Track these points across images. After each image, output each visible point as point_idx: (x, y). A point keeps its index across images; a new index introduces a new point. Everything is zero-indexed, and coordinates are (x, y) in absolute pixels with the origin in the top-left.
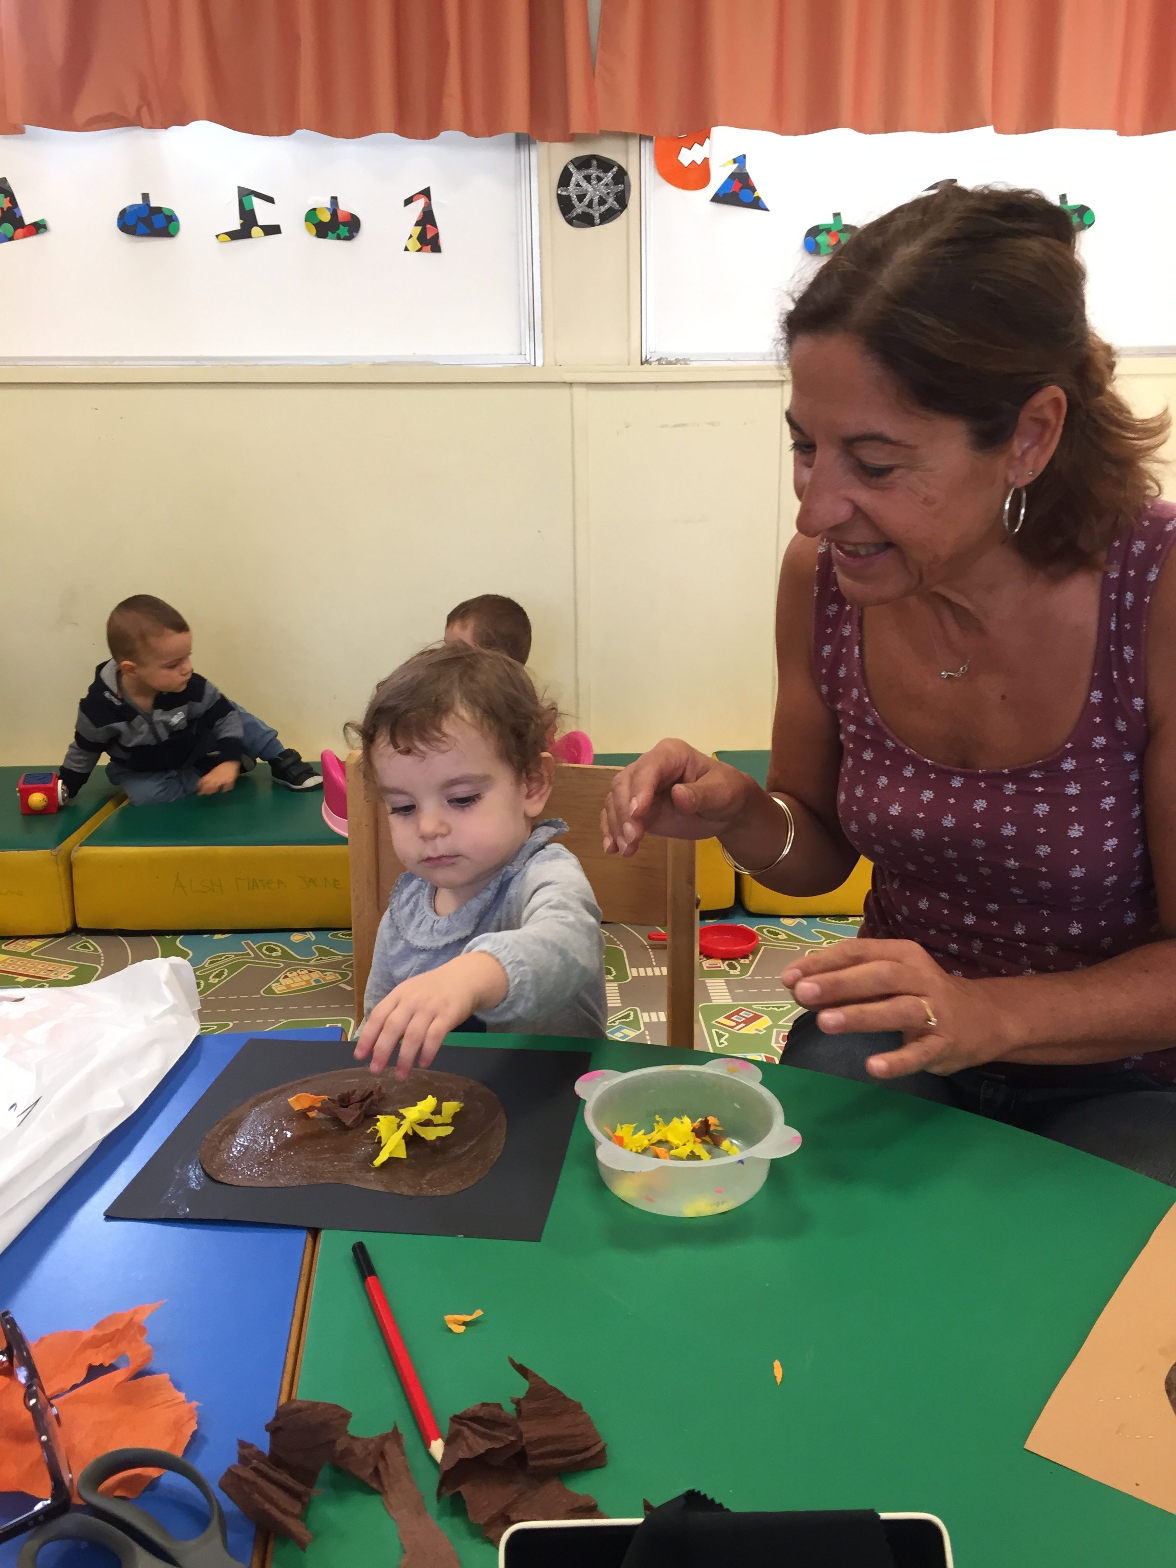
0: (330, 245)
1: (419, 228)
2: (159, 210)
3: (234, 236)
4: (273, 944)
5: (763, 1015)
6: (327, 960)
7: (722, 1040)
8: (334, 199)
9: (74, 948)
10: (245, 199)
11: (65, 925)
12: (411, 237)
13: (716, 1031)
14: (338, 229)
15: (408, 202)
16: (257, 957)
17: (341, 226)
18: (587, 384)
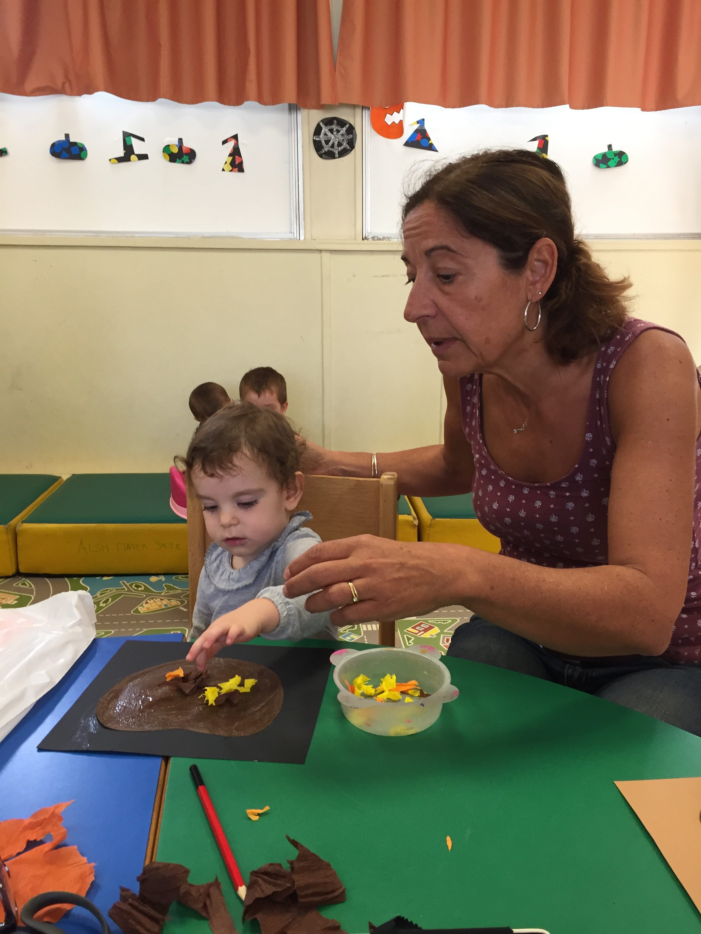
0: (177, 166)
1: (231, 158)
2: (75, 144)
3: (120, 160)
4: (139, 583)
5: (434, 626)
6: (172, 592)
7: (410, 642)
8: (180, 140)
9: (18, 584)
10: (127, 139)
11: (11, 571)
12: (226, 163)
13: (407, 636)
14: (183, 157)
15: (224, 142)
16: (129, 590)
17: (184, 156)
18: (330, 251)
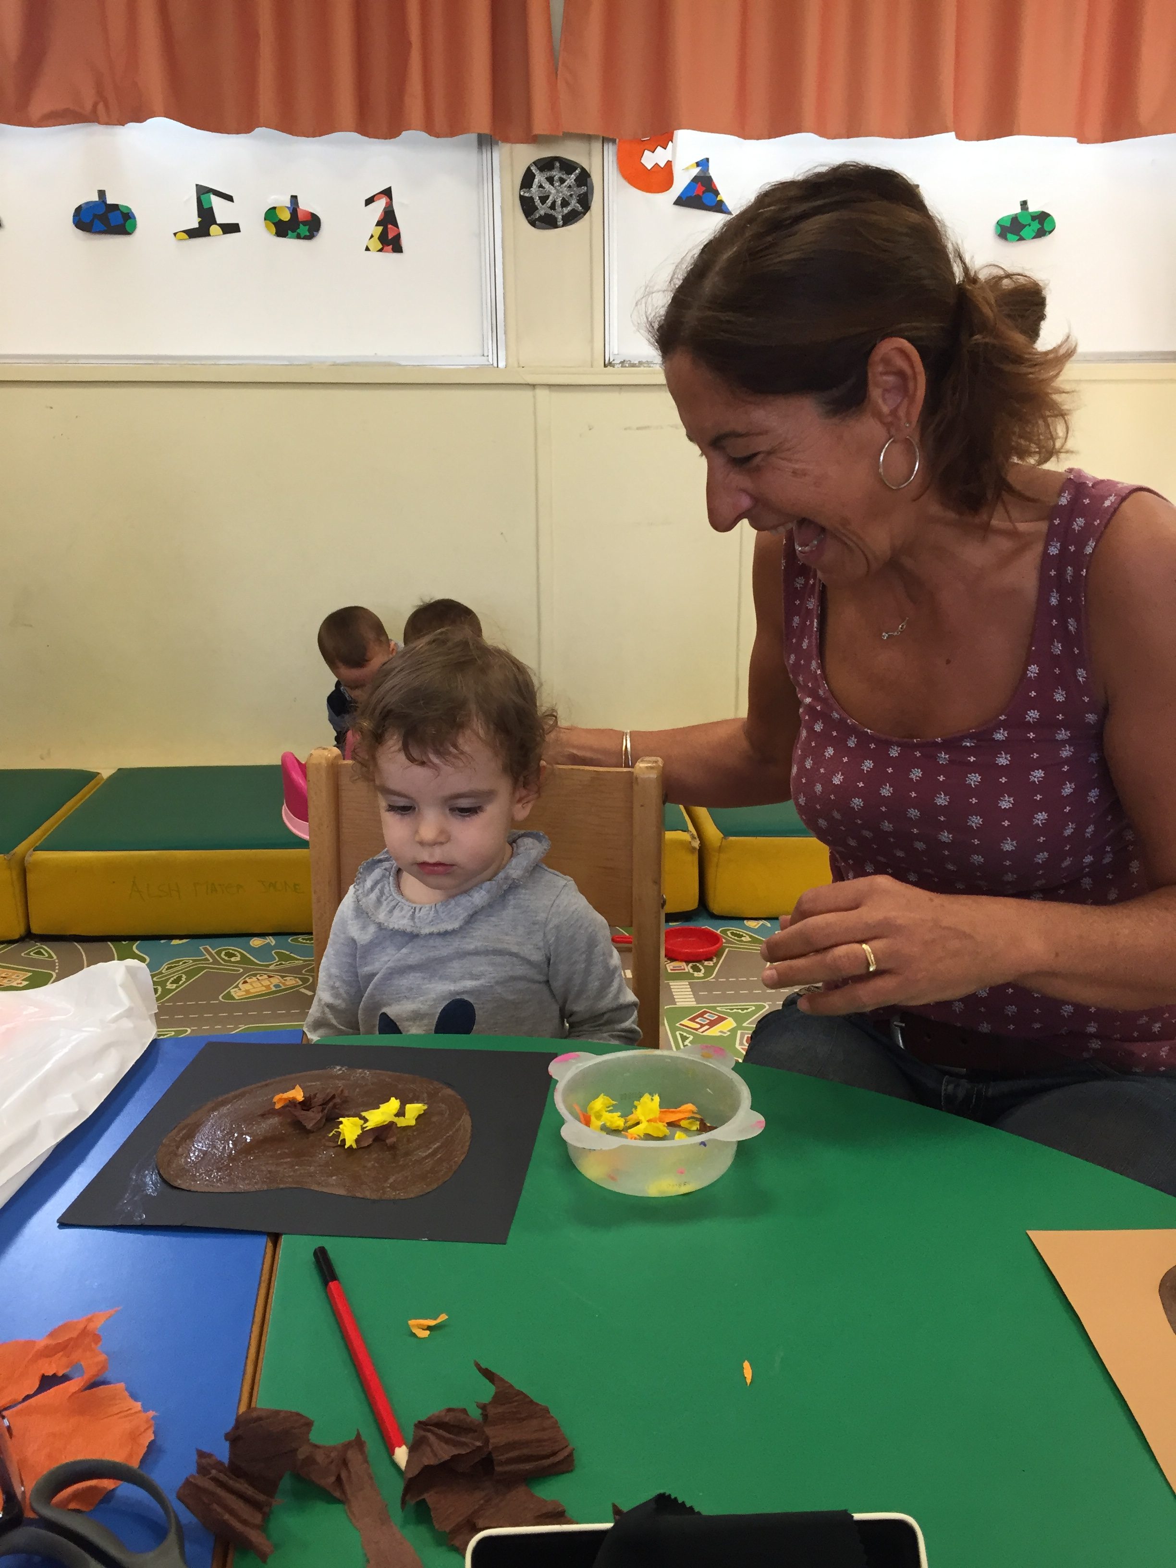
0: (290, 244)
1: (380, 228)
2: (115, 207)
3: (192, 234)
4: (231, 949)
5: (727, 1017)
6: (287, 964)
7: (687, 1042)
8: (294, 198)
9: (28, 954)
10: (203, 197)
11: (18, 931)
12: (372, 236)
13: (680, 1034)
14: (299, 227)
15: (369, 201)
17: (301, 225)
18: (550, 386)
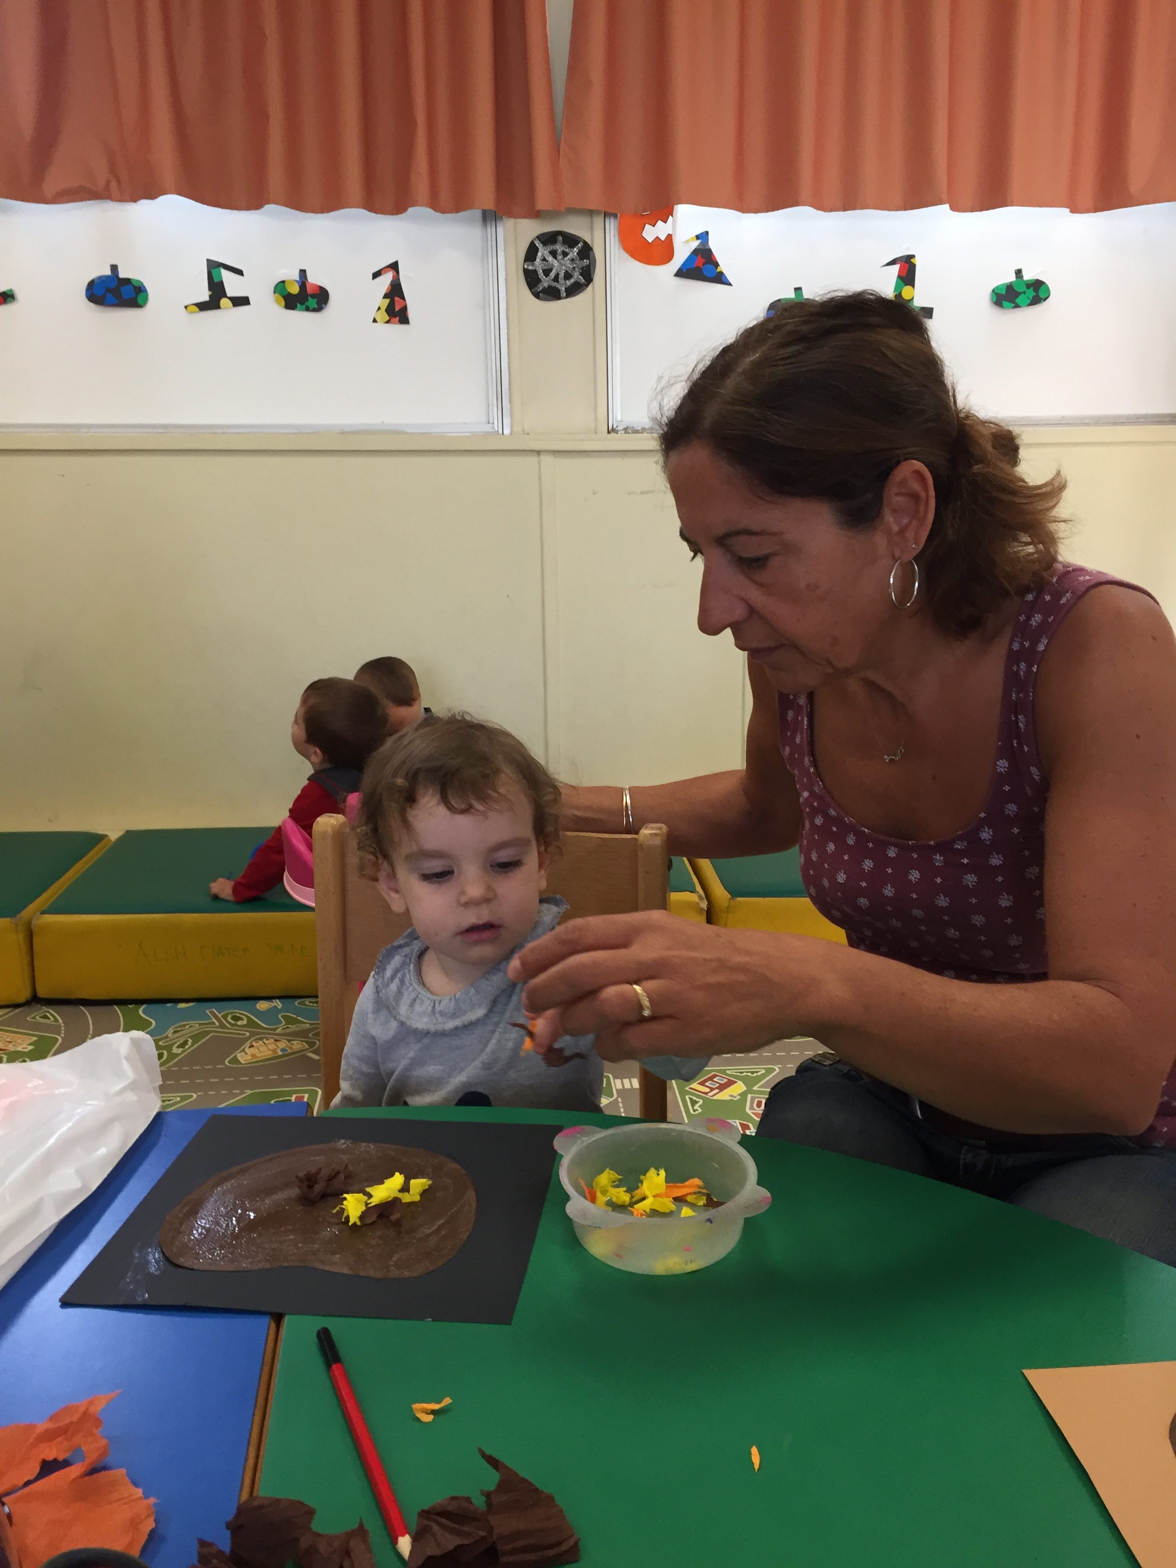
0: (298, 316)
1: (387, 301)
2: (128, 281)
3: (202, 307)
4: (238, 1012)
5: (736, 1080)
6: (293, 1028)
7: (696, 1107)
8: (303, 272)
9: (34, 1018)
10: (214, 272)
11: (24, 995)
12: (379, 309)
13: (689, 1098)
14: (307, 300)
15: (376, 275)
17: (310, 299)
18: (555, 453)
